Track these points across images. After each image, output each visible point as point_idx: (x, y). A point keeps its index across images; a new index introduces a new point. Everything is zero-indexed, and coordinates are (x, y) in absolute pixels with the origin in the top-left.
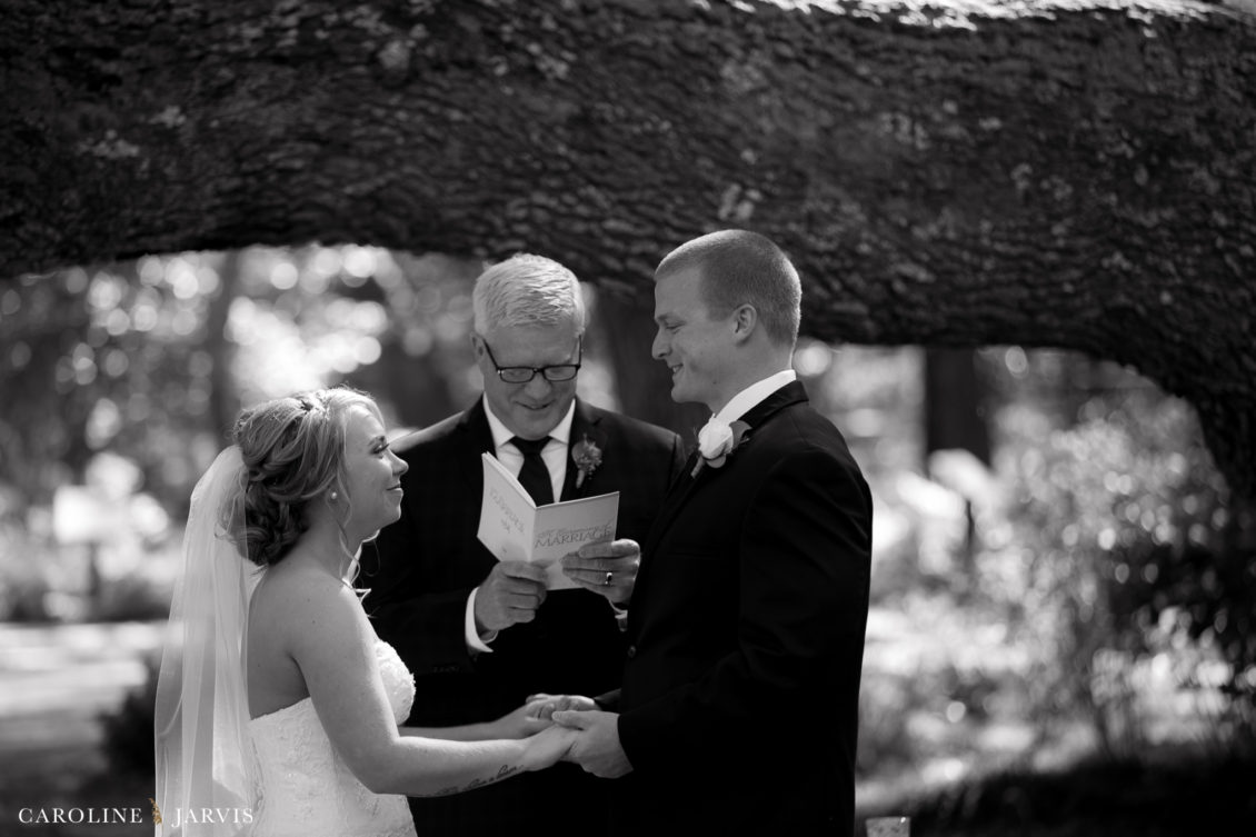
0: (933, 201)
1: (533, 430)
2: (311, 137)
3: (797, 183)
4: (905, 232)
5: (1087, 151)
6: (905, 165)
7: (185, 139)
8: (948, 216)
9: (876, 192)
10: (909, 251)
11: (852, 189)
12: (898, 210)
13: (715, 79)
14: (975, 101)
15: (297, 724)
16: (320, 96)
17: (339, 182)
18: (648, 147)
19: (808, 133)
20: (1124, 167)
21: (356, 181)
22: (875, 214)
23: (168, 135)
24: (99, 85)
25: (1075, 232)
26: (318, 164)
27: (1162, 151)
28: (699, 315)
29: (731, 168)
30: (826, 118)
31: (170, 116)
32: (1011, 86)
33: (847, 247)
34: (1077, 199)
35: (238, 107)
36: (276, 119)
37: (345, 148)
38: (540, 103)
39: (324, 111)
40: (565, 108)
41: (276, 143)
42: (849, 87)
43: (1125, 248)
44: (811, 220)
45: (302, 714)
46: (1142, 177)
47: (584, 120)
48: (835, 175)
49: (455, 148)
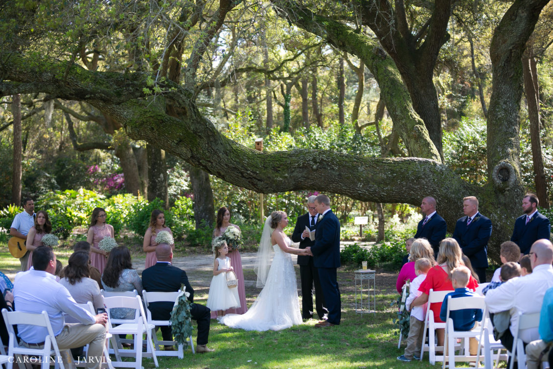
0: (387, 185)
1: (314, 215)
2: (304, 177)
3: (368, 183)
4: (383, 189)
5: (408, 178)
6: (383, 180)
7: (288, 177)
8: (389, 187)
9: (379, 184)
10: (383, 191)
11: (376, 183)
12: (382, 186)
13: (358, 169)
14: (393, 172)
15: (276, 247)
16: (305, 172)
17: (308, 182)
18: (348, 178)
19: (370, 176)
20: (413, 180)
21: (310, 182)
22: (379, 186)
23: (286, 177)
24: (278, 171)
25: (406, 189)
26: (305, 181)
27: (418, 178)
28: (318, 204)
29: (359, 181)
30: (372, 174)
31: (286, 175)
32: (398, 170)
33: (375, 190)
34: (406, 184)
35: (295, 174)
36: (300, 175)
37: (309, 179)
38: (334, 173)
39: (306, 174)
40: (337, 173)
41: (300, 178)
42: (376, 170)
43: (413, 191)
44: (370, 187)
45: (277, 245)
46: (415, 181)
47: (340, 175)
48: (373, 182)
49: (323, 179)
